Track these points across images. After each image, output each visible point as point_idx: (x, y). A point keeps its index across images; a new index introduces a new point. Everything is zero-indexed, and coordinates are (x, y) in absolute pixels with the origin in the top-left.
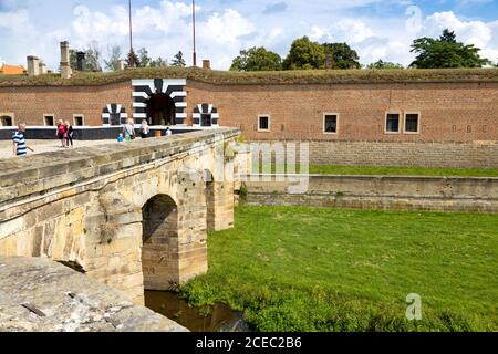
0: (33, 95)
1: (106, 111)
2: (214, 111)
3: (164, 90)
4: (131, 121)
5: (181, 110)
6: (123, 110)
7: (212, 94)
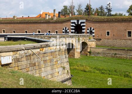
0: (46, 25)
1: (64, 29)
2: (93, 29)
3: (79, 23)
4: (70, 32)
5: (84, 29)
6: (68, 29)
7: (93, 25)
